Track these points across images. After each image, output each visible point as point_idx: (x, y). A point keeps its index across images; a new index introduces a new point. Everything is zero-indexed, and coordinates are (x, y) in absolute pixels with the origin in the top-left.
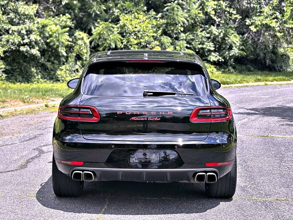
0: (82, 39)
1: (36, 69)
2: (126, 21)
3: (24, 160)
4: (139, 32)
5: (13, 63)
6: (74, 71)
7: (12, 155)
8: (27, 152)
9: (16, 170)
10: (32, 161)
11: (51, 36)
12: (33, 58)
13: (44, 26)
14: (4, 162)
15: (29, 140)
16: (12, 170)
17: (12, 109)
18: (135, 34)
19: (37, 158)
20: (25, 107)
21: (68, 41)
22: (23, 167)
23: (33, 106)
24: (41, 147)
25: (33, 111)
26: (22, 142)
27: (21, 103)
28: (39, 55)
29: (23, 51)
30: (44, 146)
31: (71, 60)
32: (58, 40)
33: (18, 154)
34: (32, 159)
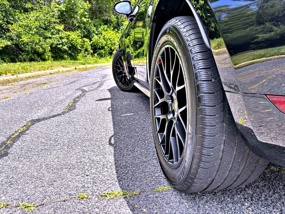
0: (87, 42)
1: (67, 56)
2: (105, 34)
3: (71, 100)
4: (111, 38)
5: (56, 53)
6: (85, 56)
7: (58, 95)
8: (71, 92)
9: (64, 113)
10: (79, 100)
11: (72, 40)
12: (65, 51)
13: (69, 36)
14: (49, 103)
15: (70, 83)
16: (58, 114)
17: (56, 70)
18: (110, 40)
19: (83, 96)
20: (65, 69)
21: (81, 42)
22: (71, 108)
23: (69, 69)
24: (82, 87)
25: (69, 71)
26: (65, 85)
27: (62, 67)
28: (68, 49)
29: (59, 48)
30: (84, 86)
31: (83, 51)
32: (76, 42)
33: (63, 94)
34: (78, 97)
